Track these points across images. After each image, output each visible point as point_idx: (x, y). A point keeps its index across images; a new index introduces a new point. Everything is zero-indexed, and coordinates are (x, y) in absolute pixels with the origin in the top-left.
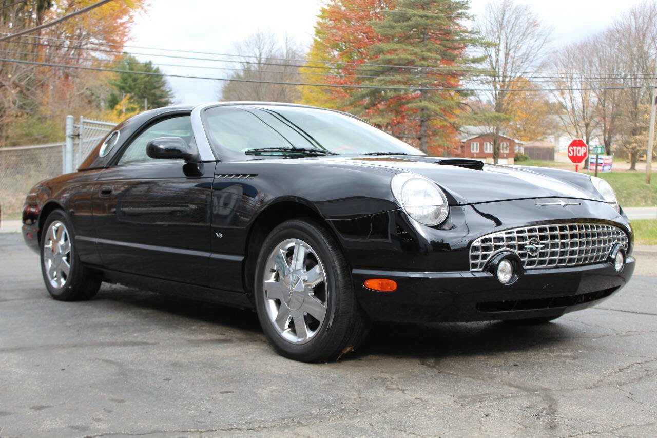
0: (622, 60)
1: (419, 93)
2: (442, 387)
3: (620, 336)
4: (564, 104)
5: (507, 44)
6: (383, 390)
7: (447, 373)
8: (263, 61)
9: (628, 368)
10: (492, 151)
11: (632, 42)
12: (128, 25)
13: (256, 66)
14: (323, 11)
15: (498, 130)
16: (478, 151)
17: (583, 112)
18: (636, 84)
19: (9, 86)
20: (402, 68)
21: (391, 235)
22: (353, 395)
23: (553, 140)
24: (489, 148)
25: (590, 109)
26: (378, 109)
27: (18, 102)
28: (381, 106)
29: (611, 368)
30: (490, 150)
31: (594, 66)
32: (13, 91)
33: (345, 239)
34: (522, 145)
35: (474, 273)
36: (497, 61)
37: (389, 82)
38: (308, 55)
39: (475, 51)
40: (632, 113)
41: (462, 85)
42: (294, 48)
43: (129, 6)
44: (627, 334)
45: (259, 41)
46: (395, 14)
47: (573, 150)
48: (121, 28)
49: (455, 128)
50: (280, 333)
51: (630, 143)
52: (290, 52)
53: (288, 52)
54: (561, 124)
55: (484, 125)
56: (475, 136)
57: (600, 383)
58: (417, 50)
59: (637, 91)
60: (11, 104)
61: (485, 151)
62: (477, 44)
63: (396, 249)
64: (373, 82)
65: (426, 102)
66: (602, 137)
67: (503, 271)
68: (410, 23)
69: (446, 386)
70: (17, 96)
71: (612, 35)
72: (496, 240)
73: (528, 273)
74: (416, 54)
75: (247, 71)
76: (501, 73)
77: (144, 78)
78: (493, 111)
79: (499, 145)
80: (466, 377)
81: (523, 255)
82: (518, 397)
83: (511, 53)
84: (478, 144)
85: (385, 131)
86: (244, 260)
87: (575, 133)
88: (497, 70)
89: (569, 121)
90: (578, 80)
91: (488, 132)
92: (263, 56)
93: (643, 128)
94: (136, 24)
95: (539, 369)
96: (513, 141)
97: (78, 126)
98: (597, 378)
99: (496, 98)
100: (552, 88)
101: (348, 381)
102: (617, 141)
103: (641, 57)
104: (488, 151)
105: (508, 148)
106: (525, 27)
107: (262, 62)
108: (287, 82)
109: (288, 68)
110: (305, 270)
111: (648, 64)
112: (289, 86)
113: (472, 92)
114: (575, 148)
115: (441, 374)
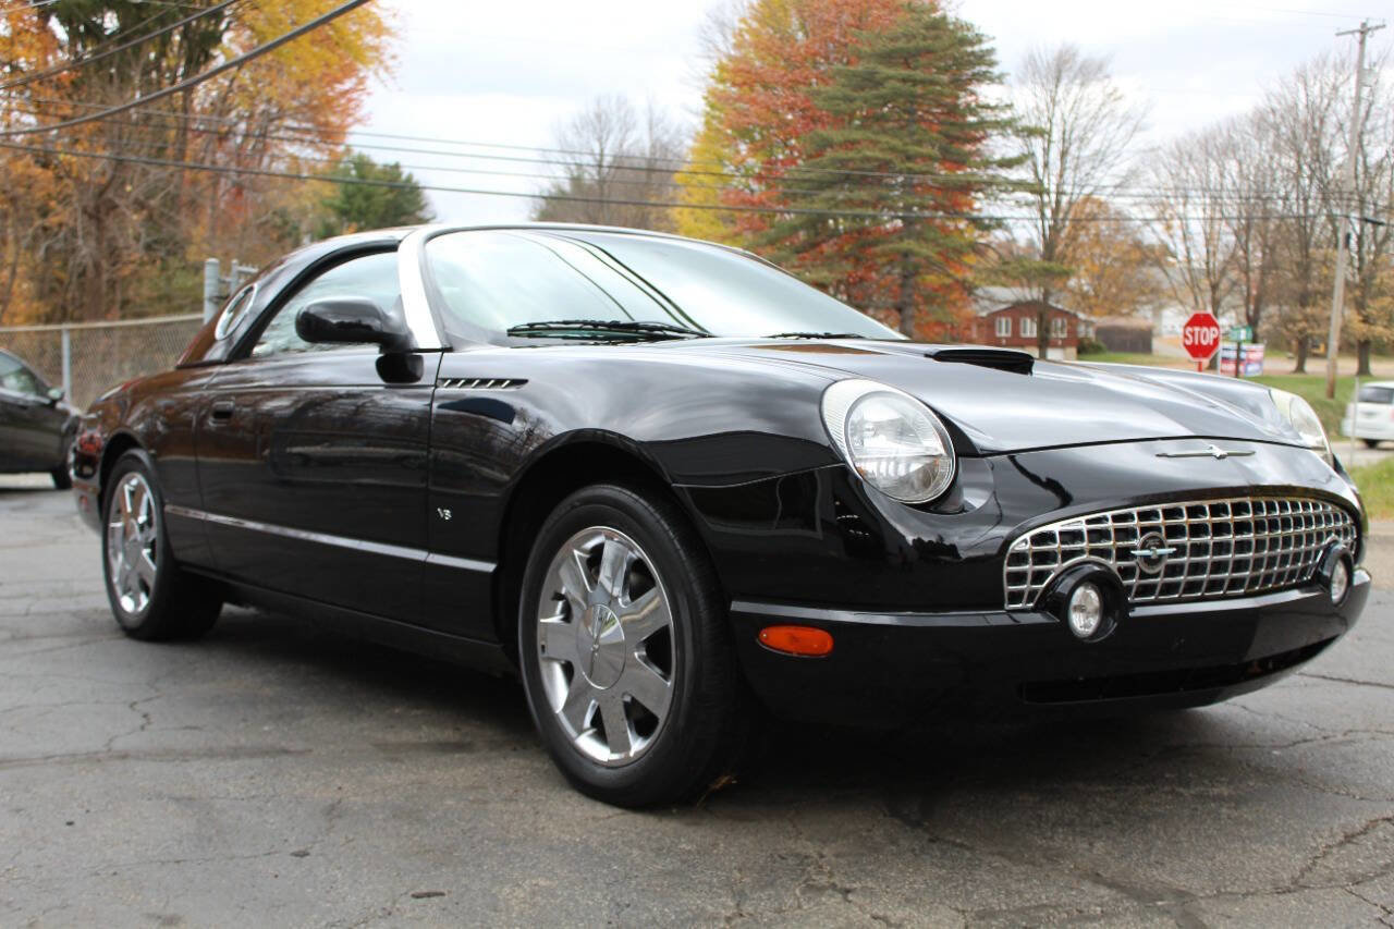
0: (1279, 164)
1: (899, 223)
2: (936, 882)
3: (1333, 743)
4: (1172, 246)
5: (1064, 133)
6: (798, 892)
7: (948, 842)
8: (607, 160)
9: (1365, 832)
10: (1035, 335)
11: (1299, 131)
12: (355, 95)
13: (594, 172)
14: (722, 68)
15: (1047, 294)
16: (1009, 335)
17: (1207, 263)
18: (1306, 209)
19: (127, 207)
20: (867, 177)
21: (822, 520)
22: (725, 906)
23: (1149, 314)
24: (1030, 329)
25: (1220, 257)
26: (822, 253)
27: (143, 235)
28: (827, 248)
29: (1326, 834)
30: (1031, 332)
31: (1228, 176)
32: (135, 217)
33: (716, 528)
34: (1092, 323)
35: (1015, 616)
36: (1046, 165)
37: (844, 201)
38: (693, 150)
39: (1006, 146)
40: (1298, 264)
41: (980, 210)
42: (666, 138)
43: (356, 58)
44: (1348, 738)
45: (599, 123)
46: (855, 75)
47: (1193, 334)
48: (343, 101)
49: (968, 289)
50: (573, 739)
51: (1294, 322)
52: (658, 145)
53: (653, 146)
54: (1166, 285)
55: (1022, 286)
56: (1003, 307)
57: (1307, 874)
58: (896, 142)
59: (1308, 224)
60: (132, 242)
61: (1023, 335)
62: (1010, 131)
63: (833, 553)
64: (813, 202)
65: (911, 242)
66: (1243, 310)
67: (1080, 609)
68: (883, 91)
69: (944, 880)
70: (142, 226)
71: (1263, 119)
72: (1067, 538)
73: (1139, 612)
74: (893, 149)
75: (576, 181)
76: (1053, 188)
77: (386, 193)
78: (1038, 258)
79: (1049, 322)
80: (992, 854)
81: (1127, 572)
82: (1117, 915)
83: (1073, 150)
84: (1010, 320)
85: (834, 296)
86: (496, 570)
87: (1191, 300)
88: (1046, 181)
89: (1180, 279)
90: (1197, 200)
91: (1029, 298)
92: (606, 152)
93: (1319, 293)
94: (369, 94)
95: (1161, 833)
96: (1075, 316)
97: (228, 279)
98: (1298, 861)
99: (1044, 235)
100: (1151, 215)
101: (718, 865)
102: (1270, 317)
103: (1318, 160)
104: (1028, 335)
105: (1066, 330)
106: (1100, 101)
107: (605, 164)
108: (653, 200)
109: (654, 175)
110: (628, 598)
111: (1330, 174)
112: (654, 210)
113: (999, 223)
114: (1197, 329)
115: (935, 846)
